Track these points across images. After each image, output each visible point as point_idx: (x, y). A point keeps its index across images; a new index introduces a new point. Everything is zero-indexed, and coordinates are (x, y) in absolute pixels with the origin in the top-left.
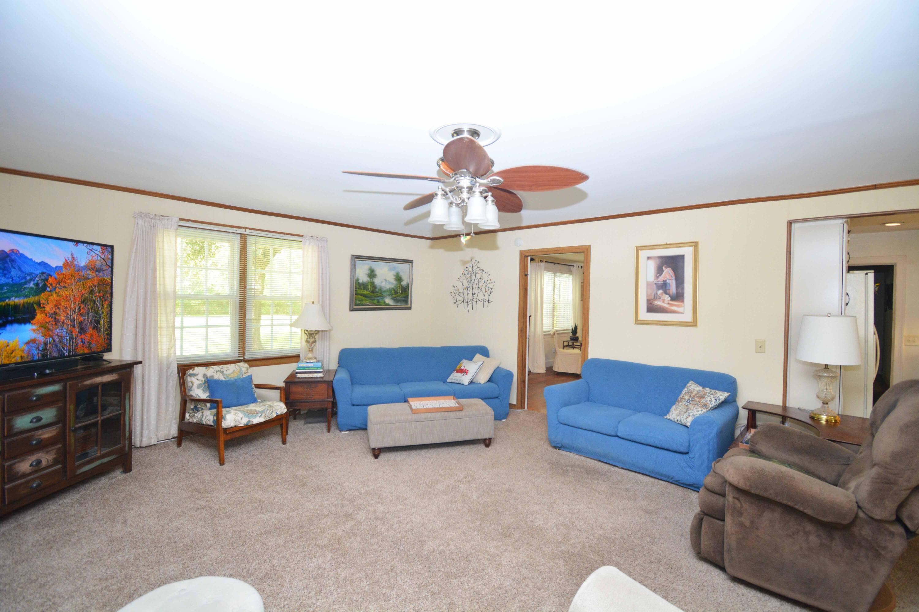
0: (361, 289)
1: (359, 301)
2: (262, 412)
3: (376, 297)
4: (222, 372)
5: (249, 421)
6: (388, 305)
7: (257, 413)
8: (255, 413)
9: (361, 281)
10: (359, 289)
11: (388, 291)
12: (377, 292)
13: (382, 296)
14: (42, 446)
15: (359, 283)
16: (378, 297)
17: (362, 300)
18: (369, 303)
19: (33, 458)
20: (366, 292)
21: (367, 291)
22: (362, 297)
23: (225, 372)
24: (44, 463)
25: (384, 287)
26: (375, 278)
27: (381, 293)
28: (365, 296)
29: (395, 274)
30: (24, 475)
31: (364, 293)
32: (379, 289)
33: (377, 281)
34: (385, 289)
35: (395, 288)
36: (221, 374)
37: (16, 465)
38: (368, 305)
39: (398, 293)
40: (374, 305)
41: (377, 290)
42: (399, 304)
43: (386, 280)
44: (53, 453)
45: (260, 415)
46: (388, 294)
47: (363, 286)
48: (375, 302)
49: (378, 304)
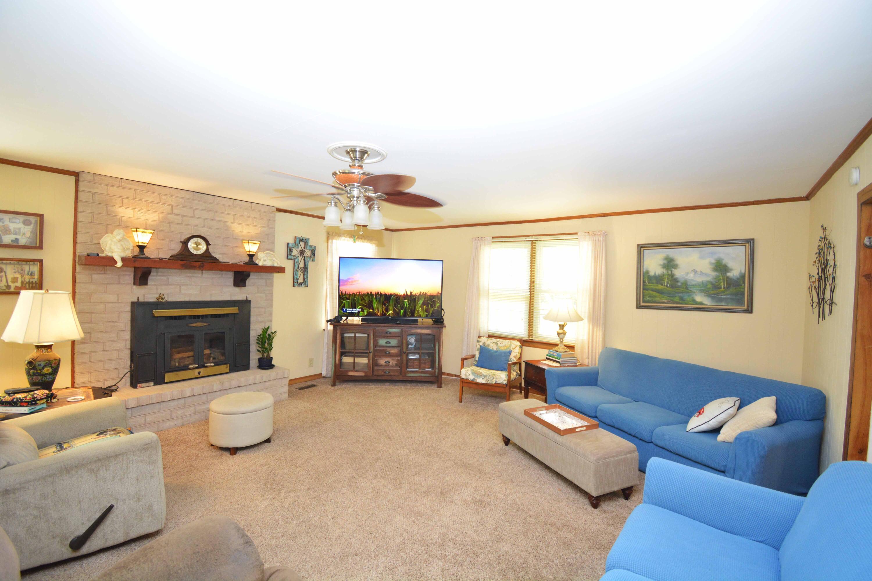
0: (653, 283)
1: (650, 297)
2: (485, 376)
3: (678, 293)
4: (496, 344)
5: (474, 379)
6: (701, 303)
7: (481, 376)
8: (480, 375)
9: (652, 273)
10: (649, 283)
11: (700, 285)
12: (679, 287)
13: (688, 292)
14: (390, 355)
15: (649, 276)
16: (681, 293)
17: (655, 297)
18: (665, 301)
19: (387, 359)
20: (660, 287)
21: (662, 285)
22: (655, 293)
23: (499, 345)
24: (391, 364)
25: (692, 280)
26: (675, 268)
27: (687, 288)
28: (658, 291)
29: (713, 261)
30: (381, 366)
31: (657, 287)
32: (682, 284)
33: (678, 273)
34: (694, 283)
35: (713, 281)
36: (495, 345)
37: (379, 360)
38: (664, 303)
39: (721, 288)
40: (674, 304)
41: (679, 284)
42: (723, 304)
43: (695, 271)
44: (396, 360)
45: (483, 377)
46: (701, 290)
47: (659, 279)
48: (677, 299)
49: (680, 302)
